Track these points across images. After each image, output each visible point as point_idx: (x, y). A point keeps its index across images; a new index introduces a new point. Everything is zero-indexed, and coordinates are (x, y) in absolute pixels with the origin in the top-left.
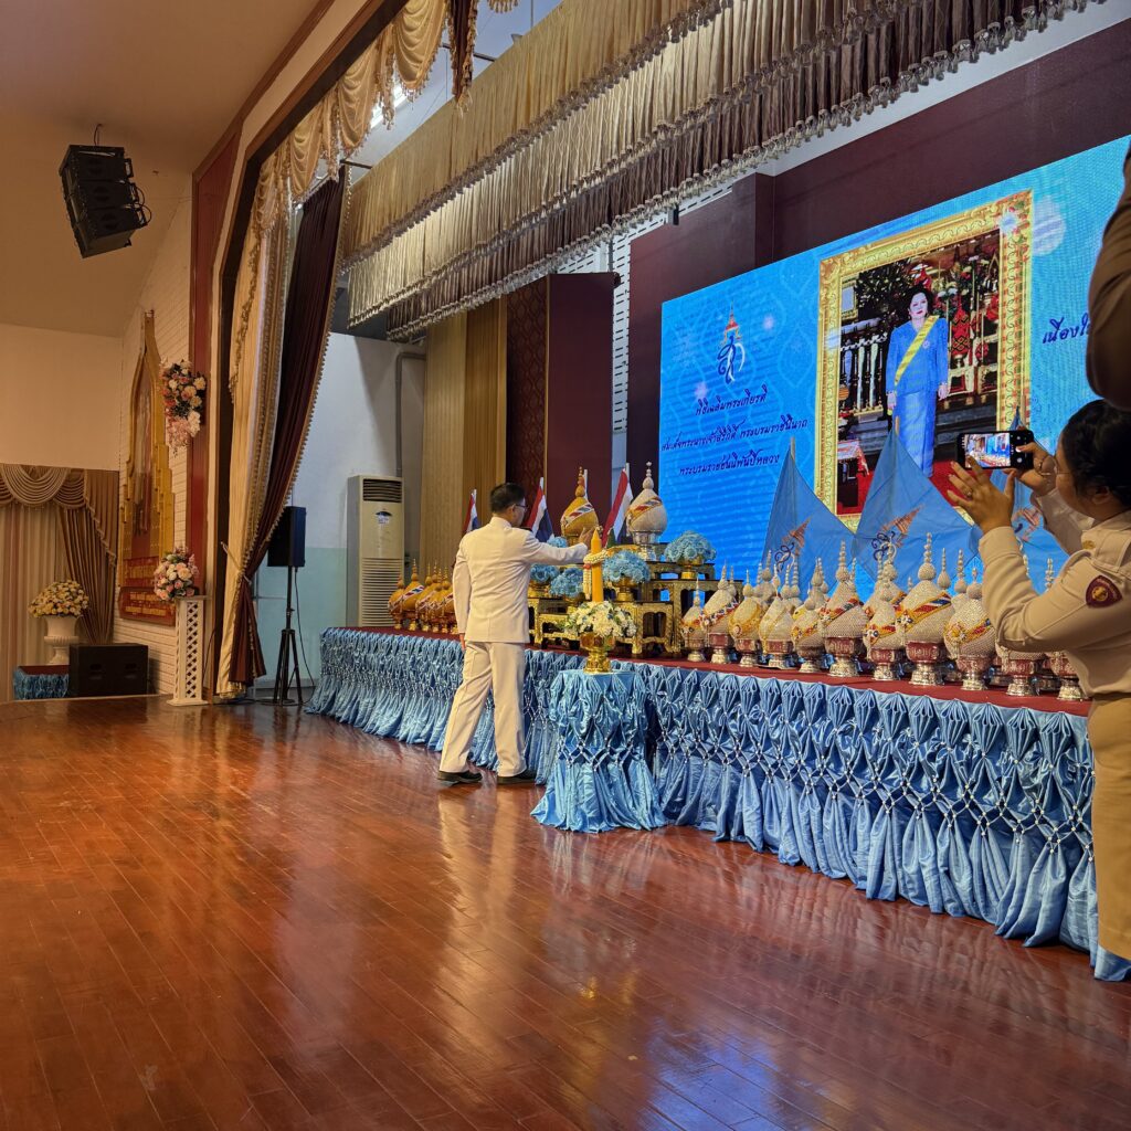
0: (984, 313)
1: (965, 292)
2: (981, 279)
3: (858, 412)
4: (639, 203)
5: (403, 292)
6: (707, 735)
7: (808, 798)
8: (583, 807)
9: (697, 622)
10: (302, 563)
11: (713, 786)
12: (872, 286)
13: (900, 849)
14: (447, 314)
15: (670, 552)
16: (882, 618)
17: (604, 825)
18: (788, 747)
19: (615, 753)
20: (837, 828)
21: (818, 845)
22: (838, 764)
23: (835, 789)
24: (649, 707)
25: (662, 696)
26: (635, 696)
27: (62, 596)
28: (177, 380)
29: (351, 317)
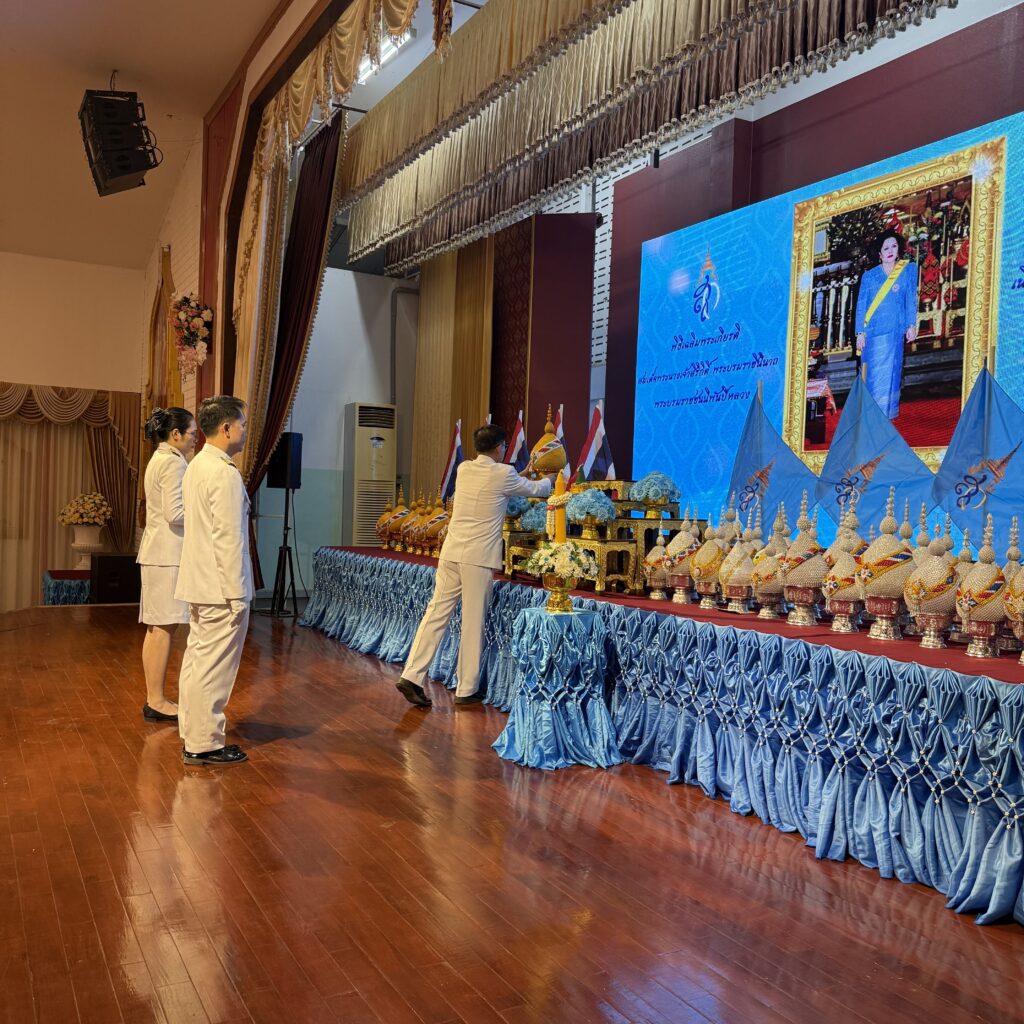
0: (954, 258)
1: (935, 237)
2: (951, 225)
3: (828, 352)
4: (619, 146)
5: (397, 230)
6: (664, 678)
7: (761, 750)
8: (541, 743)
9: (659, 562)
10: (298, 485)
11: (668, 728)
12: (844, 230)
13: (852, 809)
14: (437, 252)
15: (635, 492)
16: (841, 570)
17: (561, 761)
18: (743, 696)
19: (574, 692)
20: (789, 782)
21: (769, 797)
22: (793, 718)
23: (788, 742)
24: (608, 646)
25: (622, 636)
26: (594, 636)
27: (88, 507)
28: (186, 312)
29: (351, 253)
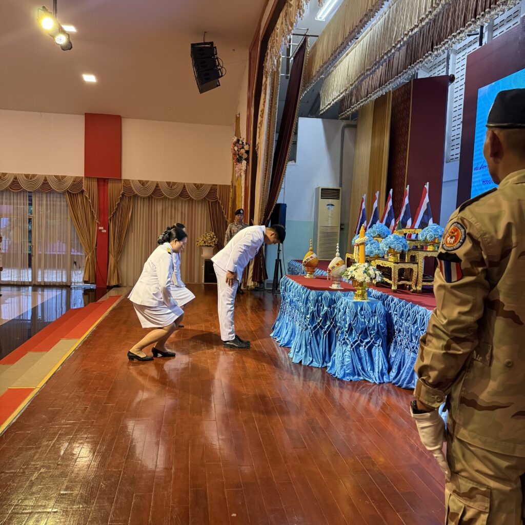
4: (446, 38)
5: (339, 95)
8: (345, 367)
14: (362, 104)
19: (364, 342)
25: (396, 314)
27: (207, 238)
28: (238, 147)
29: (321, 109)
